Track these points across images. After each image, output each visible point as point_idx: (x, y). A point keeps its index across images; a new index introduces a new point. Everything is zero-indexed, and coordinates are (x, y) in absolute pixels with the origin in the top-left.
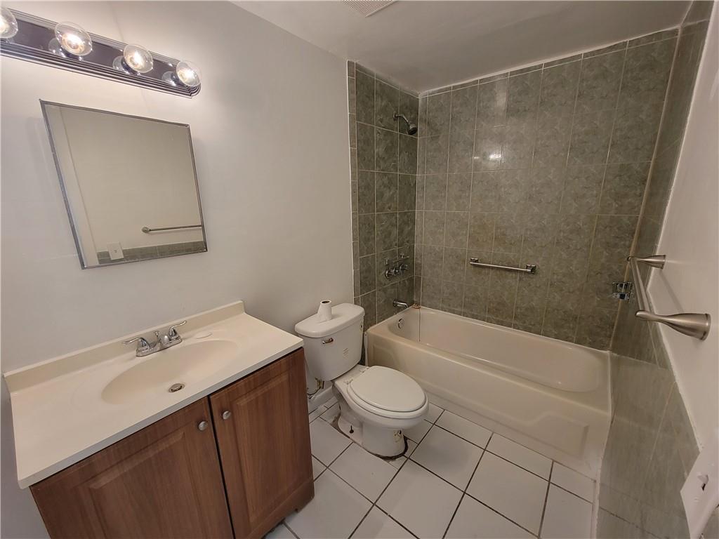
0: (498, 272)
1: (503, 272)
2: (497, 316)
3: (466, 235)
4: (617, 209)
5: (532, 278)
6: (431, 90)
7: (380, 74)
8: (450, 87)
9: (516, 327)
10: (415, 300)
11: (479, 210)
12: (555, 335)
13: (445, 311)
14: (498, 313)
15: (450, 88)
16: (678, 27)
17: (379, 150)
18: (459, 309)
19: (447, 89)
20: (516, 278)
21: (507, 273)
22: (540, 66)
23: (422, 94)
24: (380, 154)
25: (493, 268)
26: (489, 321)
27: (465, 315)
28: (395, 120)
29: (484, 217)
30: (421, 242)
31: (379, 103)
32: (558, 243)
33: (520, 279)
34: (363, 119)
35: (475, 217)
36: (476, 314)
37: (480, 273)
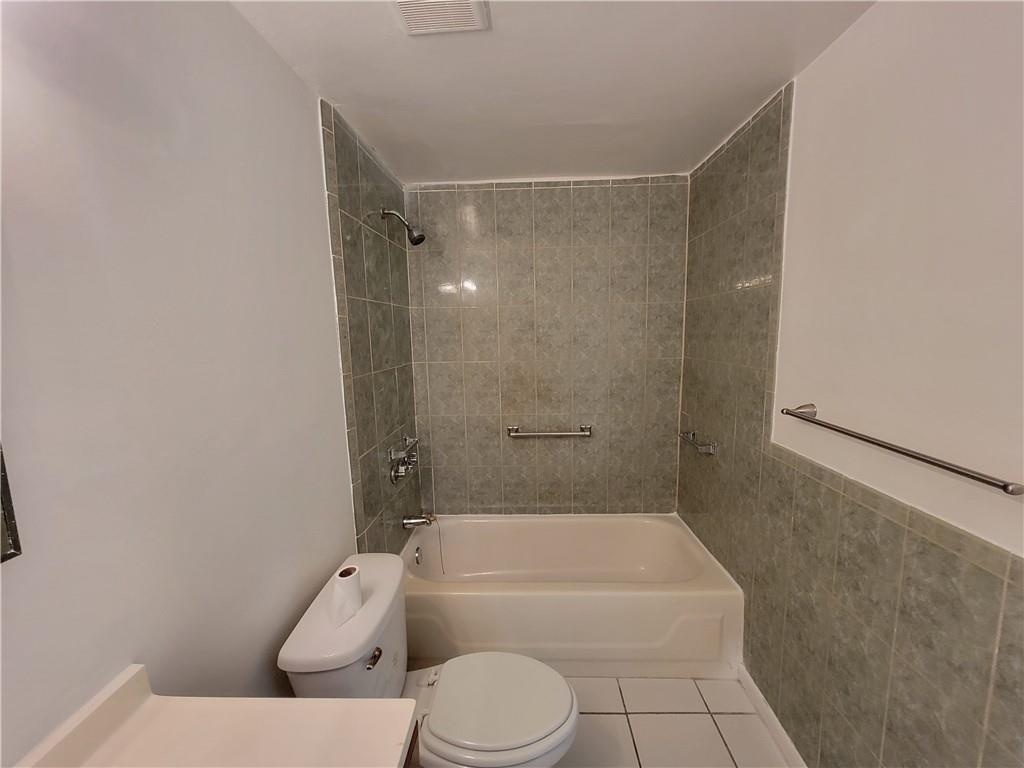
0: (547, 442)
1: (553, 440)
2: (552, 503)
3: (497, 394)
4: (663, 351)
5: (588, 443)
6: (423, 184)
7: (364, 140)
8: (454, 185)
9: (577, 511)
10: (423, 507)
11: (512, 358)
12: (622, 508)
13: (476, 513)
14: (553, 497)
15: (453, 187)
16: (688, 174)
17: (368, 264)
18: (497, 506)
19: (448, 187)
20: (569, 445)
21: (558, 440)
22: (569, 183)
23: (409, 187)
24: (371, 270)
25: (539, 437)
26: (542, 511)
27: (508, 511)
28: (383, 218)
29: (520, 368)
30: (427, 412)
31: (365, 186)
32: (612, 394)
33: (575, 446)
34: (348, 208)
35: (507, 369)
36: (523, 506)
37: (522, 447)
